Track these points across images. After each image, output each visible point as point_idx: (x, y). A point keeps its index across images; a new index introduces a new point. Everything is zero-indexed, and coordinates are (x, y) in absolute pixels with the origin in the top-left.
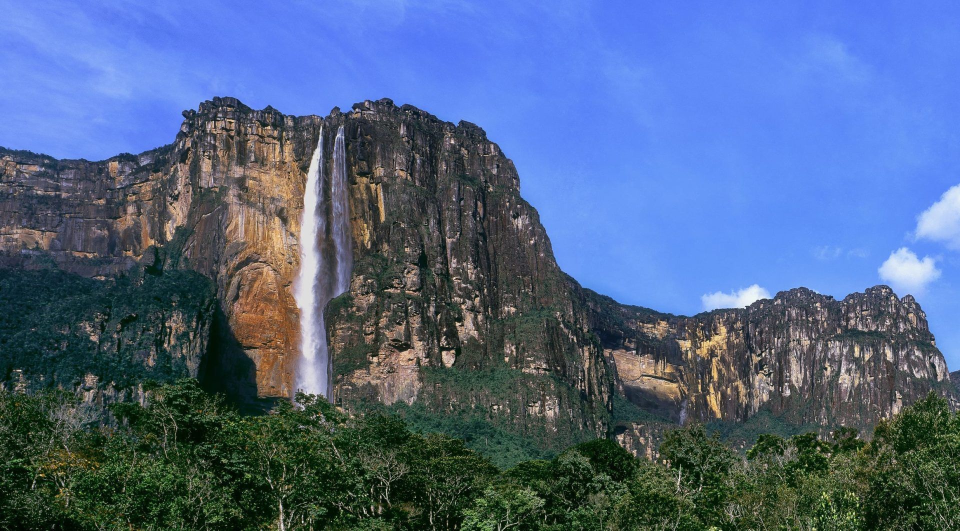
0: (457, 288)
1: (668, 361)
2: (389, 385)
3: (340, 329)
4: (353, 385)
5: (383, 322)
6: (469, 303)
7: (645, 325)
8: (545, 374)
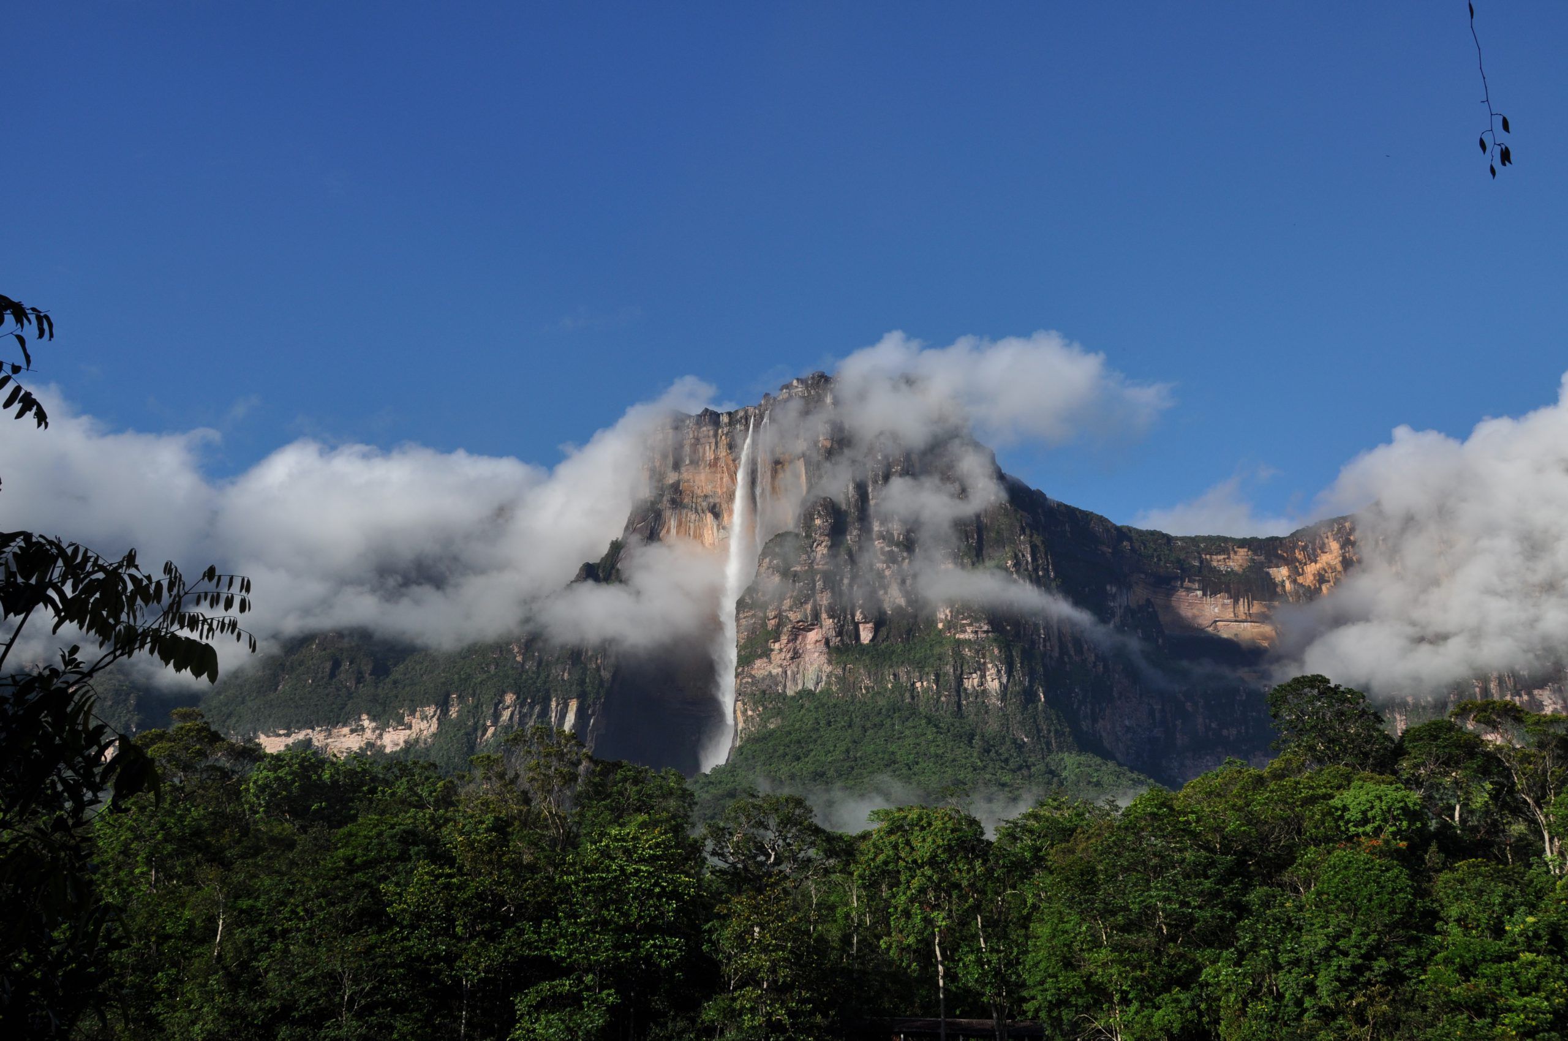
1: (1253, 599)
2: (793, 672)
3: (744, 618)
4: (753, 677)
5: (787, 603)
6: (894, 567)
7: (1215, 557)
8: (987, 638)
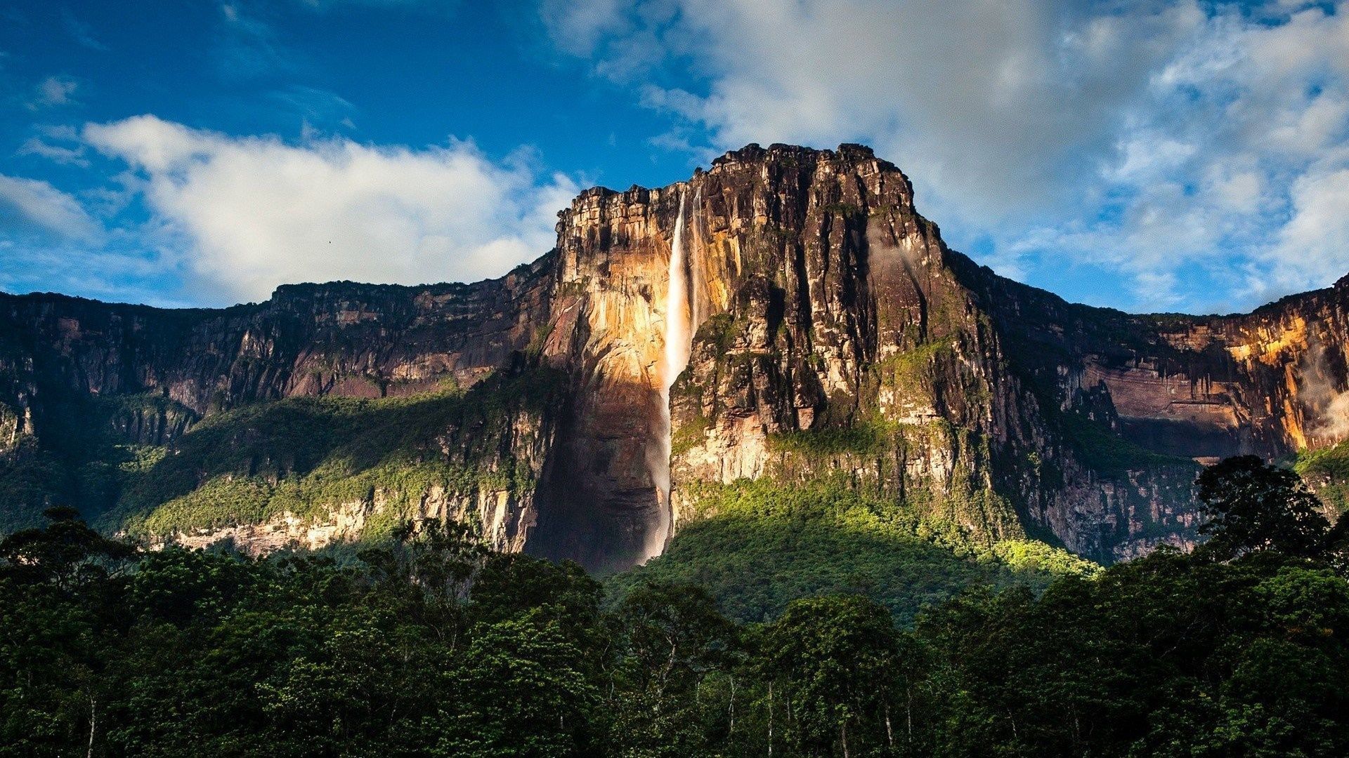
0: (818, 335)
1: (1212, 379)
2: (730, 460)
3: (678, 405)
4: (687, 466)
5: (722, 389)
6: (835, 350)
7: (1172, 336)
8: (932, 422)
